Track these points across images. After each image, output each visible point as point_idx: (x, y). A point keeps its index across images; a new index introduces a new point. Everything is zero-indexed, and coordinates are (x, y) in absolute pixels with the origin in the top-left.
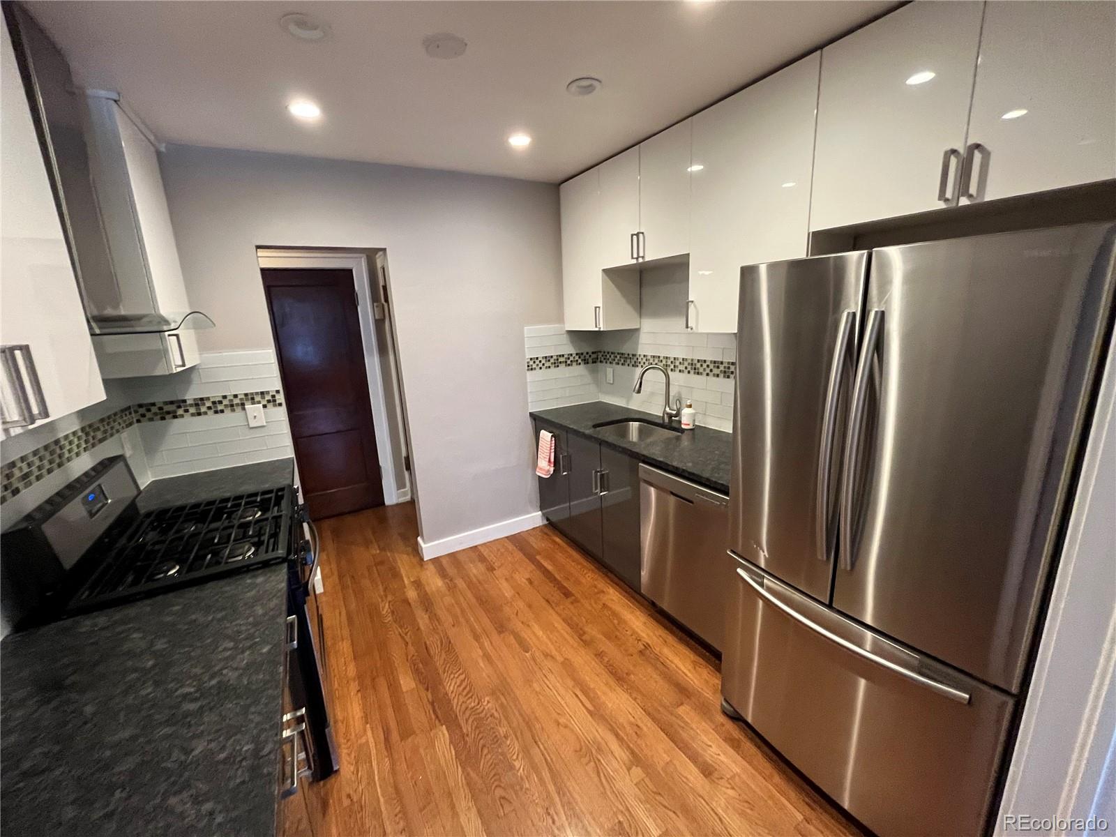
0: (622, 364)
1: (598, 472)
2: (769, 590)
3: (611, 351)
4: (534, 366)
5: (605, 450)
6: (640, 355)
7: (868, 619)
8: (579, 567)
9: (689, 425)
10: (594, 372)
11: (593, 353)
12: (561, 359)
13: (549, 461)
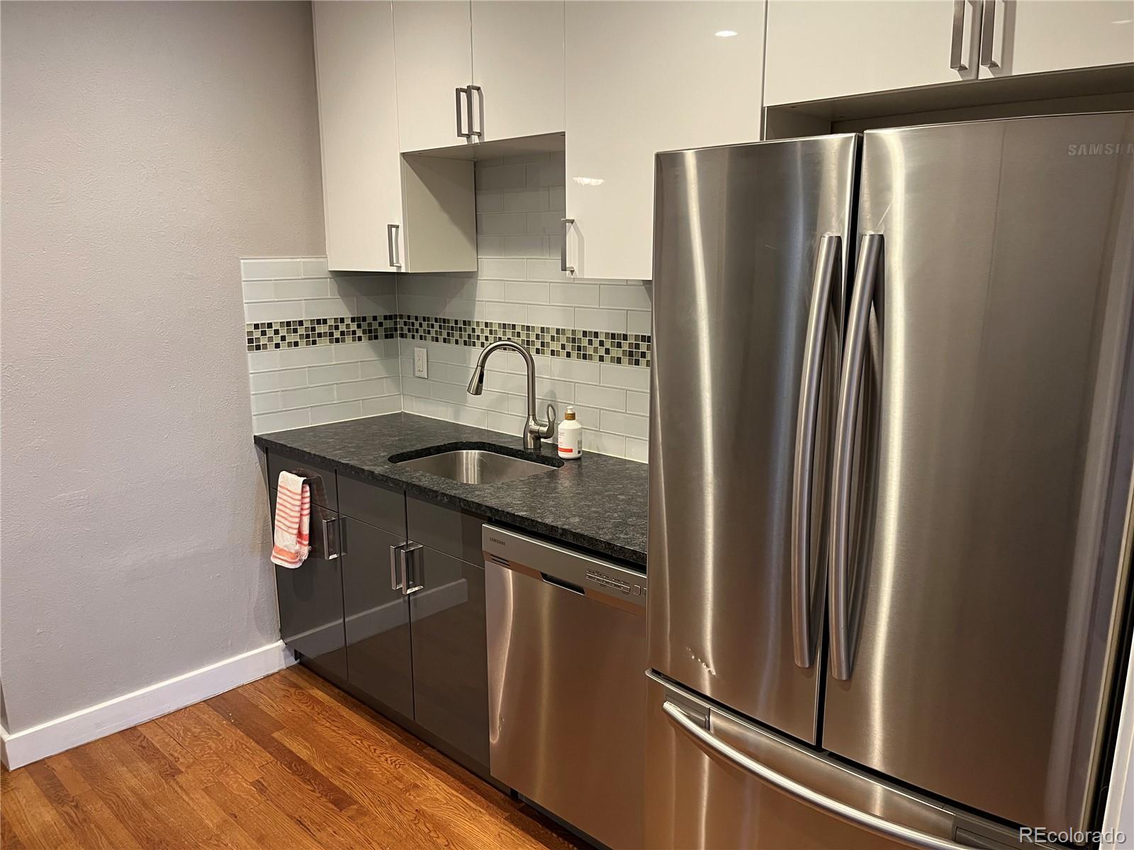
0: (445, 341)
1: (402, 547)
2: (720, 734)
3: (421, 315)
4: (263, 341)
5: (415, 504)
6: (478, 323)
7: (876, 762)
8: (366, 743)
9: (571, 451)
10: (389, 355)
11: (386, 318)
12: (322, 329)
13: (300, 534)
